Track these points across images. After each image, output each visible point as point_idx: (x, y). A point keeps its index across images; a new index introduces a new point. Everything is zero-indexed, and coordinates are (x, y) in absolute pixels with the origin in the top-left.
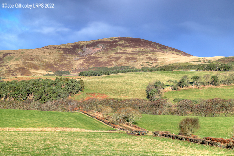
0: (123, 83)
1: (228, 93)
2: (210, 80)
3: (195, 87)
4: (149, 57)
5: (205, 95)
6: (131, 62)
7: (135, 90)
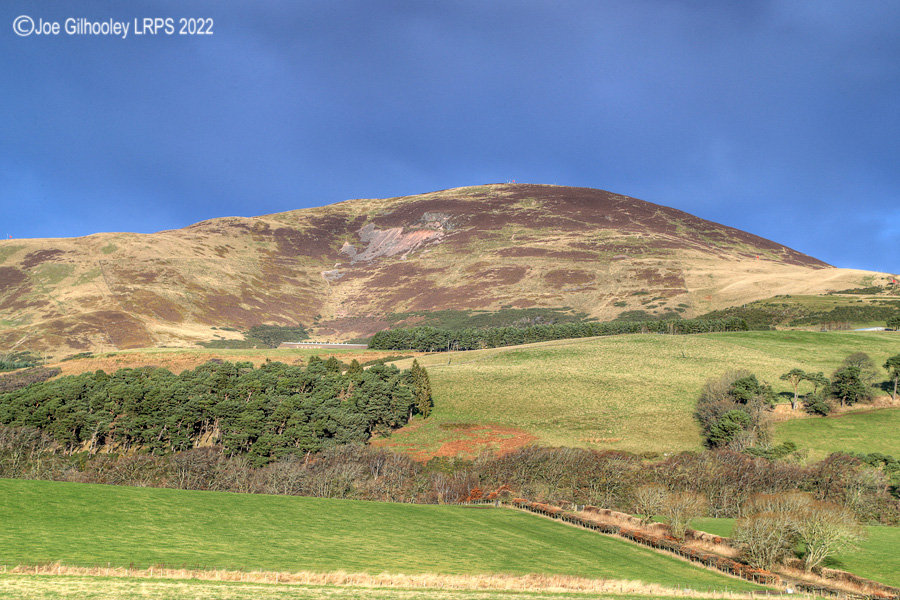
0: (588, 382)
4: (646, 271)
6: (572, 291)
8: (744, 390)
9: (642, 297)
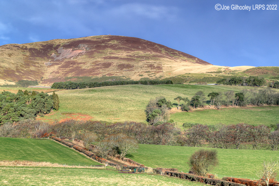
0: (113, 100)
1: (258, 117)
2: (233, 98)
3: (213, 107)
4: (150, 65)
5: (227, 119)
6: (126, 71)
7: (130, 110)
8: (161, 103)
9: (148, 73)
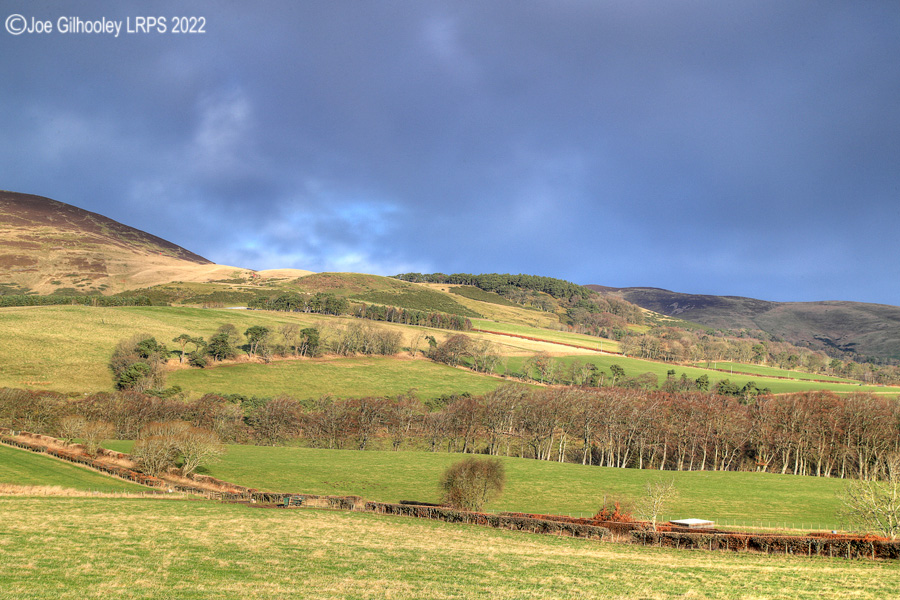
0: (28, 340)
1: (349, 380)
2: (298, 339)
3: (254, 358)
4: (77, 259)
5: (288, 385)
6: (18, 271)
7: (72, 365)
8: (146, 349)
9: (73, 278)
